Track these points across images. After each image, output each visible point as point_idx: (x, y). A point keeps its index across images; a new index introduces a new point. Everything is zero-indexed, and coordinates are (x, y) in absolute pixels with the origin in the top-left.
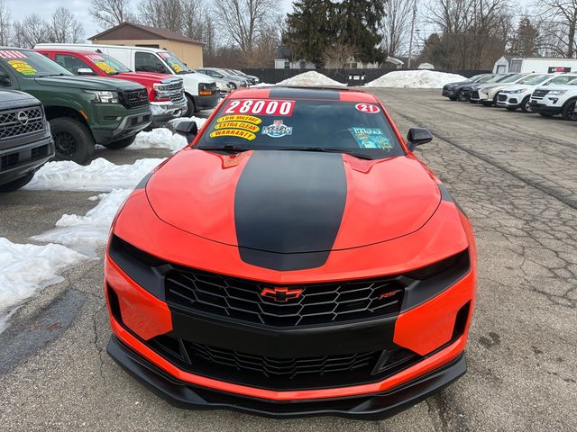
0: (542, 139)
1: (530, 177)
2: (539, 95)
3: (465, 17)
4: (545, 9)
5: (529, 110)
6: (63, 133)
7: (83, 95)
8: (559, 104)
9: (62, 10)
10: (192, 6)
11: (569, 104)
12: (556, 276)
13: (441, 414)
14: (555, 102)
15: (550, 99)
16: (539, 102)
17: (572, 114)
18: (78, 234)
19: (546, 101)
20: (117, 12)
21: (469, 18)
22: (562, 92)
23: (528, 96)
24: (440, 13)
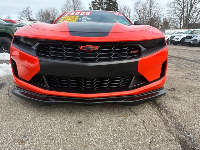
0: (175, 49)
1: (174, 56)
2: (172, 37)
3: (146, 18)
4: (171, 15)
5: (169, 43)
6: (4, 43)
7: (11, 28)
8: (179, 40)
9: (8, 17)
10: (54, 15)
11: (182, 40)
12: (191, 75)
13: (157, 109)
14: (178, 39)
15: (176, 38)
16: (172, 40)
17: (183, 43)
18: (5, 68)
19: (175, 39)
20: (28, 17)
21: (147, 19)
22: (180, 36)
23: (169, 39)
24: (138, 17)
